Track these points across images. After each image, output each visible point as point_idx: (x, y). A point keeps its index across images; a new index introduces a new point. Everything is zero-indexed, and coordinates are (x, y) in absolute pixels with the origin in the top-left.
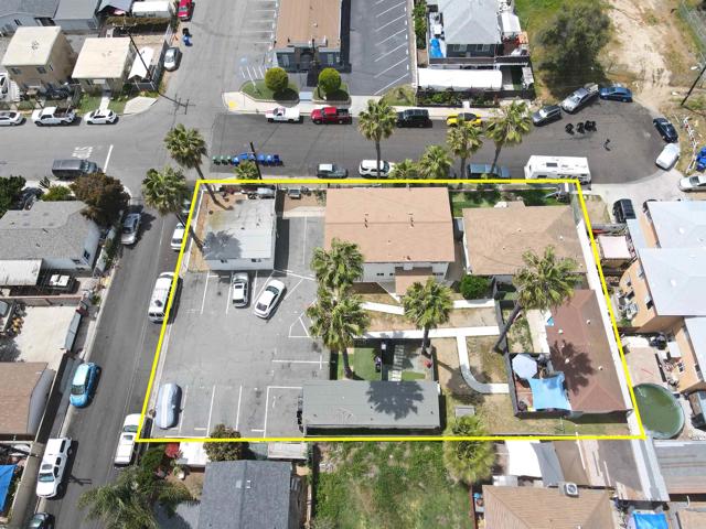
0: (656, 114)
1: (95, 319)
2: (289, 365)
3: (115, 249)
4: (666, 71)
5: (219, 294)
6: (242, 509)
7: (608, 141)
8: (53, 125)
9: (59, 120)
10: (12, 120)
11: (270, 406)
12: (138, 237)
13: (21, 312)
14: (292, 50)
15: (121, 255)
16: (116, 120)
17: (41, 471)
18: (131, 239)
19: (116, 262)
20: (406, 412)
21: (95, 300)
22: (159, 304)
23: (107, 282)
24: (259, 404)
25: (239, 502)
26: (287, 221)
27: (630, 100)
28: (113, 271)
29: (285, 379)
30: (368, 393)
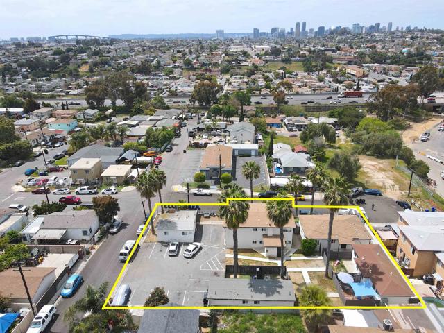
0: (396, 200)
1: (86, 261)
2: (199, 281)
3: (105, 234)
4: (396, 186)
5: (161, 251)
6: (167, 326)
7: (373, 206)
8: (85, 194)
9: (88, 191)
10: (65, 191)
11: (186, 300)
12: (118, 231)
13: (45, 254)
14: (208, 169)
15: (108, 237)
16: (116, 193)
17: (34, 320)
18: (115, 230)
19: (104, 240)
20: (273, 293)
21: (88, 253)
22: (127, 249)
23: (97, 247)
24: (179, 298)
25: (165, 323)
26: (202, 226)
27: (380, 195)
28: (101, 243)
29: (197, 288)
30: (249, 284)
